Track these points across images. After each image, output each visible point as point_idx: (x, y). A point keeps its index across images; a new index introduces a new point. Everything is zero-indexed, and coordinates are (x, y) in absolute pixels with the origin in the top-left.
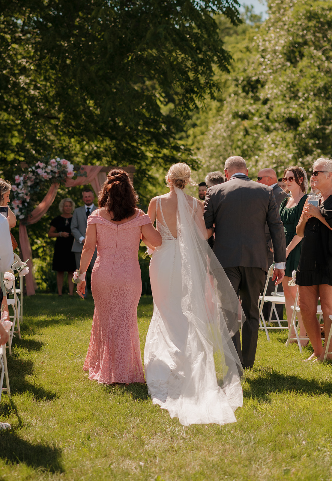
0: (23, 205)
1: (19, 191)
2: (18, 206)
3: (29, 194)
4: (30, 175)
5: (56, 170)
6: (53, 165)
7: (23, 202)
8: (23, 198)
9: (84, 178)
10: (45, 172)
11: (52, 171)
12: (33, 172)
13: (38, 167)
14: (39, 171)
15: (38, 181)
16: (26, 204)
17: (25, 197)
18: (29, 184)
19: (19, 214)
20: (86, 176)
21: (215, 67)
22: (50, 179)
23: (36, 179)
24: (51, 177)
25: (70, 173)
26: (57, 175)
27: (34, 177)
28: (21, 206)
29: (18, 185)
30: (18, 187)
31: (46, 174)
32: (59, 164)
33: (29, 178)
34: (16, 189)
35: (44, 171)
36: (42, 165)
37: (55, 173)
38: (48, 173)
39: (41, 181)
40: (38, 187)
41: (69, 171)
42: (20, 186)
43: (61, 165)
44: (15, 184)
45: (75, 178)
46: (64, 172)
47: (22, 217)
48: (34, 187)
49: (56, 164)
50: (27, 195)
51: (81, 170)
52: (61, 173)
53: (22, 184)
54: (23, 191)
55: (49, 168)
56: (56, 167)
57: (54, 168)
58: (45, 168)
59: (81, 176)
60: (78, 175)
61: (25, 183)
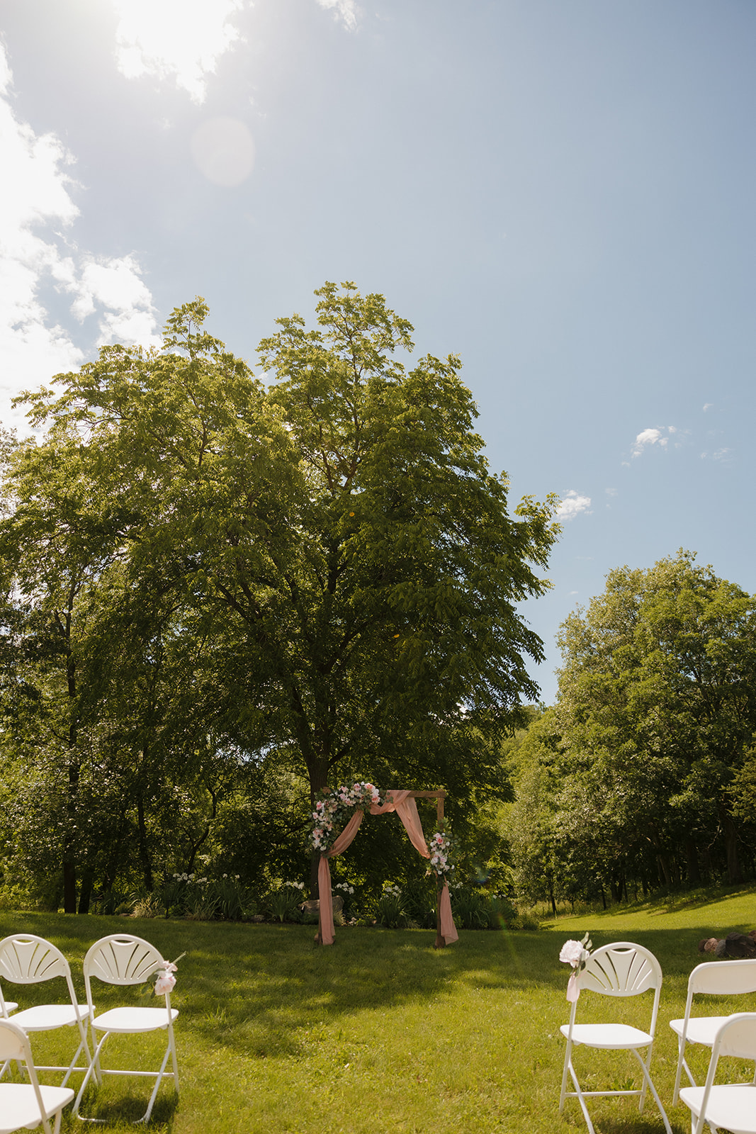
0: (325, 835)
1: (320, 819)
2: (319, 836)
3: (331, 822)
4: (333, 800)
5: (360, 795)
6: (356, 789)
7: (325, 832)
8: (324, 826)
9: (390, 805)
10: (349, 797)
11: (355, 796)
12: (335, 797)
13: (342, 792)
14: (342, 796)
15: (340, 807)
16: (328, 834)
17: (327, 825)
18: (331, 810)
19: (320, 845)
20: (393, 803)
21: (522, 696)
22: (354, 805)
23: (339, 805)
24: (354, 803)
25: (375, 799)
26: (361, 801)
27: (337, 803)
28: (322, 836)
29: (320, 812)
30: (319, 815)
31: (349, 799)
32: (363, 788)
33: (331, 804)
34: (317, 816)
35: (347, 796)
36: (345, 789)
37: (359, 798)
38: (351, 799)
39: (343, 806)
40: (341, 814)
41: (374, 797)
42: (321, 814)
43: (365, 789)
44: (316, 812)
45: (380, 804)
46: (368, 798)
47: (323, 848)
48: (336, 814)
49: (360, 789)
50: (329, 823)
51: (386, 796)
52: (366, 798)
53: (323, 811)
54: (325, 819)
55: (353, 792)
56: (360, 791)
57: (358, 793)
58: (348, 793)
59: (387, 802)
60: (384, 801)
61: (327, 809)
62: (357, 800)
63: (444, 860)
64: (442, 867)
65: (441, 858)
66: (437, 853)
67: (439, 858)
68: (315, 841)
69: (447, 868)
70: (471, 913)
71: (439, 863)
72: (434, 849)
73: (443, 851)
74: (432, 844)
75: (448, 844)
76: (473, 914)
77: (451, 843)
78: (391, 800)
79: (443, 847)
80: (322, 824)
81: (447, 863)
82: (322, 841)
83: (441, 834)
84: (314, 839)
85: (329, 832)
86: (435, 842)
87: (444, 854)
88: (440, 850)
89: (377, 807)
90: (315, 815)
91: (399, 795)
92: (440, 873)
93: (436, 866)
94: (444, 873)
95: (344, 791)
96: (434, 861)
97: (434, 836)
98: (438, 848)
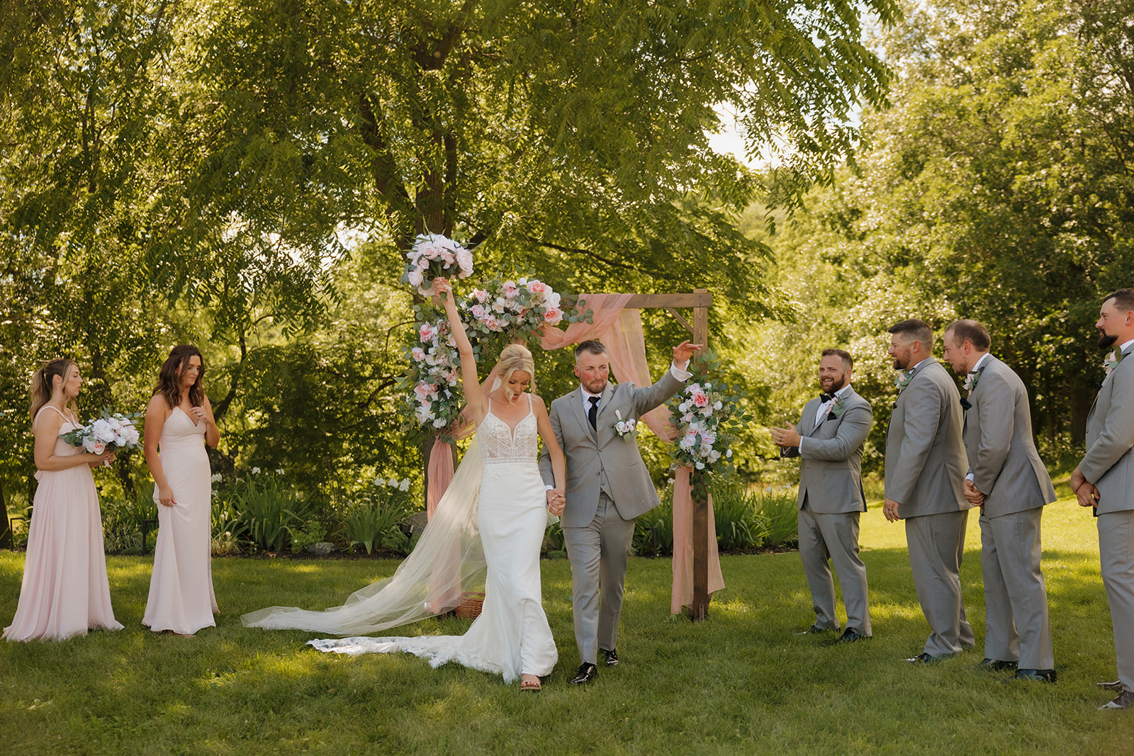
0: (442, 394)
1: (430, 361)
2: (429, 398)
5: (517, 308)
6: (509, 295)
7: (442, 386)
8: (439, 376)
9: (585, 326)
10: (493, 312)
11: (507, 310)
13: (475, 302)
14: (477, 310)
16: (448, 394)
17: (445, 374)
19: (433, 416)
20: (592, 323)
22: (505, 330)
24: (505, 324)
25: (553, 314)
26: (520, 320)
28: (435, 397)
29: (427, 346)
30: (426, 353)
31: (492, 317)
32: (522, 289)
34: (422, 355)
35: (488, 309)
36: (483, 296)
37: (515, 314)
38: (498, 316)
39: (480, 333)
41: (549, 310)
42: (431, 350)
43: (527, 295)
44: (419, 345)
45: (563, 326)
46: (537, 312)
47: (439, 424)
49: (517, 292)
50: (450, 369)
51: (577, 307)
52: (530, 314)
53: (435, 343)
54: (440, 361)
55: (500, 301)
56: (516, 299)
57: (513, 303)
58: (490, 304)
59: (579, 321)
60: (572, 319)
61: (444, 340)
62: (512, 318)
63: (710, 437)
64: (704, 454)
65: (704, 436)
66: (694, 426)
67: (698, 436)
68: (420, 409)
69: (714, 456)
71: (697, 447)
72: (688, 417)
73: (707, 420)
74: (683, 408)
75: (719, 406)
77: (724, 404)
78: (588, 318)
79: (707, 413)
80: (433, 371)
81: (714, 447)
82: (436, 407)
83: (702, 385)
84: (417, 404)
85: (451, 389)
86: (689, 403)
87: (710, 428)
88: (700, 419)
89: (558, 333)
90: (418, 352)
91: (605, 305)
92: (700, 466)
93: (693, 452)
94: (708, 466)
95: (481, 300)
96: (687, 443)
97: (687, 391)
98: (696, 414)
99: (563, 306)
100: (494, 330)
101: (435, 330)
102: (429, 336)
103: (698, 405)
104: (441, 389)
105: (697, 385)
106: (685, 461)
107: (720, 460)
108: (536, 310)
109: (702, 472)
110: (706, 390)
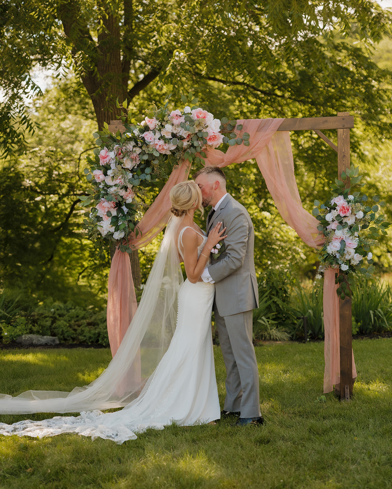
0: (120, 210)
1: (109, 181)
2: (109, 214)
3: (130, 186)
4: (130, 146)
5: (183, 133)
6: (176, 122)
7: (119, 203)
8: (117, 195)
9: (242, 148)
10: (162, 138)
11: (174, 135)
12: (134, 139)
13: (146, 129)
14: (148, 136)
16: (125, 209)
17: (122, 193)
18: (129, 165)
19: (112, 229)
20: (248, 145)
22: (173, 153)
23: (143, 153)
24: (173, 148)
25: (214, 138)
26: (185, 144)
27: (138, 150)
28: (114, 213)
29: (106, 169)
30: (105, 174)
31: (162, 142)
32: (188, 118)
33: (127, 153)
34: (102, 177)
35: (158, 135)
36: (154, 124)
37: (181, 138)
38: (166, 141)
39: (151, 155)
40: (148, 171)
41: (211, 134)
42: (109, 172)
43: (192, 121)
44: (99, 168)
45: (224, 148)
46: (200, 136)
47: (118, 236)
48: (139, 171)
49: (182, 120)
50: (126, 188)
51: (236, 131)
52: (194, 138)
53: (113, 166)
54: (117, 182)
55: (168, 129)
56: (182, 125)
57: (179, 129)
58: (160, 130)
59: (237, 143)
60: (231, 142)
61: (120, 163)
62: (179, 142)
63: (352, 243)
64: (348, 257)
65: (348, 241)
66: (339, 233)
67: (343, 242)
68: (102, 223)
69: (357, 258)
70: (371, 312)
71: (342, 252)
72: (333, 226)
73: (351, 228)
74: (329, 217)
75: (360, 215)
76: (375, 315)
77: (365, 213)
78: (245, 140)
79: (350, 221)
80: (112, 190)
81: (357, 250)
82: (115, 221)
83: (345, 197)
84: (99, 219)
85: (128, 205)
86: (334, 213)
87: (352, 234)
88: (344, 227)
89: (219, 154)
90: (98, 174)
91: (260, 129)
92: (345, 268)
93: (338, 256)
94: (351, 267)
95: (151, 126)
96: (333, 248)
97: (332, 202)
98: (341, 223)
99: (223, 130)
100: (163, 152)
101: (112, 155)
102: (107, 160)
103: (342, 215)
104: (118, 205)
105: (341, 197)
106: (331, 264)
107: (361, 262)
108: (200, 135)
109: (346, 273)
110: (349, 202)
